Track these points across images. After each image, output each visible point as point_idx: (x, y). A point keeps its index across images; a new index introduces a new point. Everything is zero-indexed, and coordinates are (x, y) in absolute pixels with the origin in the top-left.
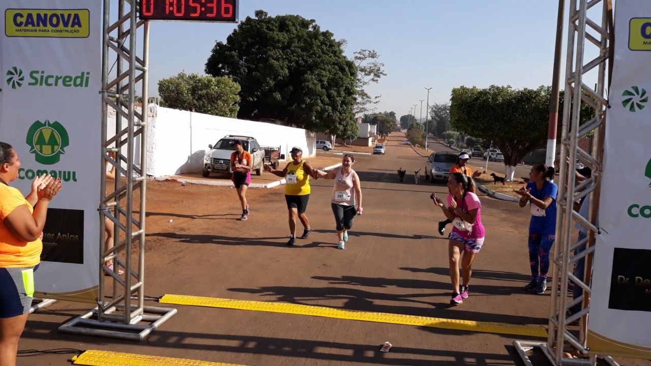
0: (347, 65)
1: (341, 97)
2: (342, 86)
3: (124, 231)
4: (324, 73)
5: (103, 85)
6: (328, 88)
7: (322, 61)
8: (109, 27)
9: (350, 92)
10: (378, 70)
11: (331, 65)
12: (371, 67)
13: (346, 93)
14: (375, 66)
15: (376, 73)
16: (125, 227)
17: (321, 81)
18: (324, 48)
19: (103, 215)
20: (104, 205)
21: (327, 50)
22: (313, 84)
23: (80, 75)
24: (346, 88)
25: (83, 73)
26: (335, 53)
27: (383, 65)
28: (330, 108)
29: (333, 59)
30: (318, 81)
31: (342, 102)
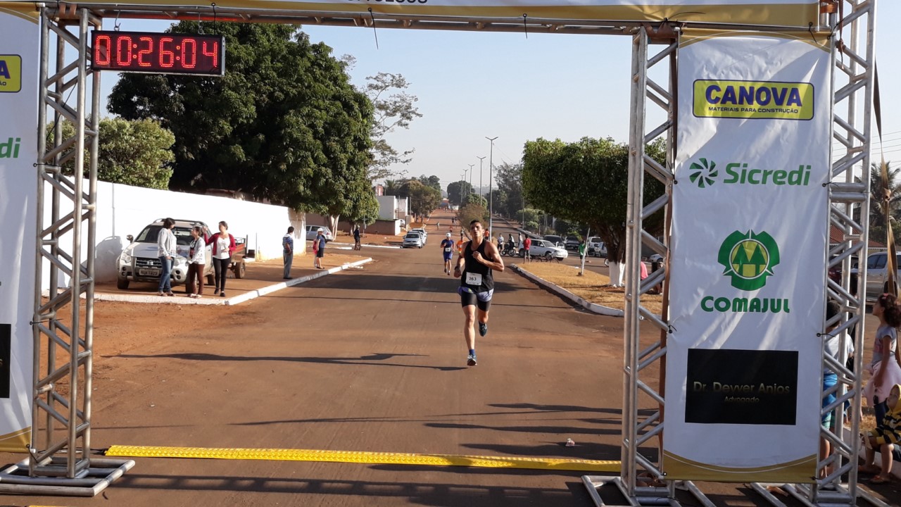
0: (356, 100)
1: (347, 152)
2: (348, 135)
3: (68, 351)
4: (319, 114)
5: (39, 156)
6: (324, 139)
8: (48, 79)
9: (362, 145)
10: (409, 107)
12: (395, 103)
13: (355, 147)
14: (404, 101)
15: (405, 112)
16: (69, 346)
17: (312, 126)
18: (317, 71)
19: (38, 330)
20: (39, 317)
21: (322, 74)
22: (300, 130)
23: (7, 142)
24: (355, 138)
25: (11, 140)
26: (335, 79)
27: (416, 100)
28: (330, 171)
29: (333, 90)
30: (308, 126)
31: (348, 162)
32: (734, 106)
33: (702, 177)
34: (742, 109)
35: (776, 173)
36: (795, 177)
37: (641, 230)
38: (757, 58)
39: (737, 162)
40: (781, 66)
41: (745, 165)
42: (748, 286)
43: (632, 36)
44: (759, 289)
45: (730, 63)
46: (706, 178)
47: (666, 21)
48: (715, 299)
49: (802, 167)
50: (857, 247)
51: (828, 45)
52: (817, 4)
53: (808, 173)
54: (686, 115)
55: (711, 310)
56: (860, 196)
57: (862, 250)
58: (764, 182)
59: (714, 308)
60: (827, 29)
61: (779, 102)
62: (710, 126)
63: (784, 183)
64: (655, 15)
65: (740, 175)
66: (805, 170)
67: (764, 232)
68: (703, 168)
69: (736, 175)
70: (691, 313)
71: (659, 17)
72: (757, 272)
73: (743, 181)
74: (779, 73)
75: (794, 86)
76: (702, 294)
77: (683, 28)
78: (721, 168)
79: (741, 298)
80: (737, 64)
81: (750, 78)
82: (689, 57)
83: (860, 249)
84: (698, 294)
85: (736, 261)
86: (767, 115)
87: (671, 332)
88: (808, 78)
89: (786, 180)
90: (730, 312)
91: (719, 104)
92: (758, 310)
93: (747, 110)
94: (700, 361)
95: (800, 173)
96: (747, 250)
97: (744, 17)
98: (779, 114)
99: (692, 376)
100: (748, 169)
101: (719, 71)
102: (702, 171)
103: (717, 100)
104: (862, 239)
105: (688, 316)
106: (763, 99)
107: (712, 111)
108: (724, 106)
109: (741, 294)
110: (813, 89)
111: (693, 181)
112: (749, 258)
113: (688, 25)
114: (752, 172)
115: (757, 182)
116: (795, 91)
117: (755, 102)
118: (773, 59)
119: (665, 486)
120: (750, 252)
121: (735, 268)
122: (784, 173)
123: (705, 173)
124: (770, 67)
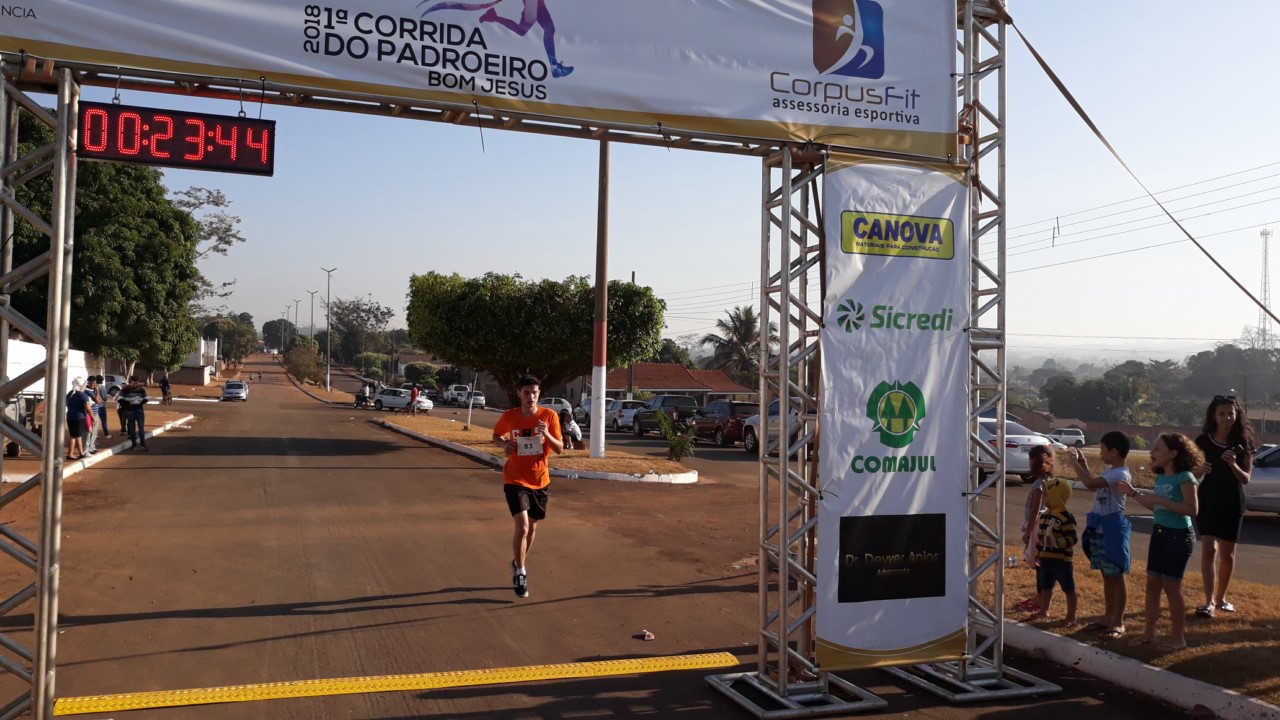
0: (176, 219)
1: (163, 281)
2: (167, 261)
4: (128, 234)
6: (135, 265)
7: (123, 209)
8: (5, 168)
9: (185, 273)
10: (228, 229)
11: (141, 217)
12: (211, 223)
13: (176, 277)
14: (222, 221)
15: (224, 235)
17: (120, 249)
18: (126, 182)
21: (131, 185)
22: (103, 253)
24: (176, 263)
26: (148, 193)
27: (239, 221)
28: (142, 306)
29: (146, 205)
30: (115, 249)
31: (167, 294)
32: (881, 242)
33: (849, 321)
34: (888, 246)
35: (920, 317)
36: (938, 323)
37: (789, 381)
38: (901, 189)
39: (883, 304)
40: (923, 200)
41: (891, 308)
42: (896, 442)
43: (760, 159)
44: (907, 447)
45: (876, 193)
46: (854, 322)
47: (810, 142)
48: (865, 459)
49: (944, 311)
50: (997, 398)
51: (965, 178)
52: (955, 134)
53: (950, 317)
54: (834, 249)
55: (861, 471)
56: (998, 342)
57: (1000, 402)
58: (909, 327)
59: (865, 470)
60: (965, 162)
61: (922, 239)
62: (857, 262)
63: (927, 328)
64: (799, 133)
65: (887, 320)
66: (948, 314)
67: (910, 382)
68: (849, 310)
69: (881, 318)
70: (842, 476)
71: (803, 137)
72: (905, 428)
73: (888, 326)
74: (922, 207)
75: (936, 222)
76: (852, 452)
77: (830, 152)
78: (867, 310)
79: (890, 456)
80: (883, 195)
81: (895, 212)
82: (836, 185)
83: (998, 400)
84: (848, 453)
85: (884, 415)
86: (910, 252)
87: (822, 498)
88: (947, 214)
89: (929, 324)
90: (880, 472)
91: (865, 239)
92: (906, 470)
93: (892, 247)
94: (852, 529)
95: (942, 317)
96: (894, 403)
97: (888, 144)
98: (922, 253)
99: (844, 548)
100: (894, 312)
101: (867, 201)
102: (849, 314)
103: (865, 233)
104: (1000, 388)
105: (839, 479)
106: (907, 235)
107: (859, 247)
108: (870, 241)
109: (890, 452)
110: (953, 225)
111: (840, 325)
112: (897, 412)
113: (834, 148)
114: (898, 315)
115: (900, 327)
116: (936, 227)
117: (899, 237)
118: (916, 191)
119: (817, 679)
120: (897, 405)
121: (883, 422)
122: (927, 317)
123: (853, 316)
124: (914, 200)
